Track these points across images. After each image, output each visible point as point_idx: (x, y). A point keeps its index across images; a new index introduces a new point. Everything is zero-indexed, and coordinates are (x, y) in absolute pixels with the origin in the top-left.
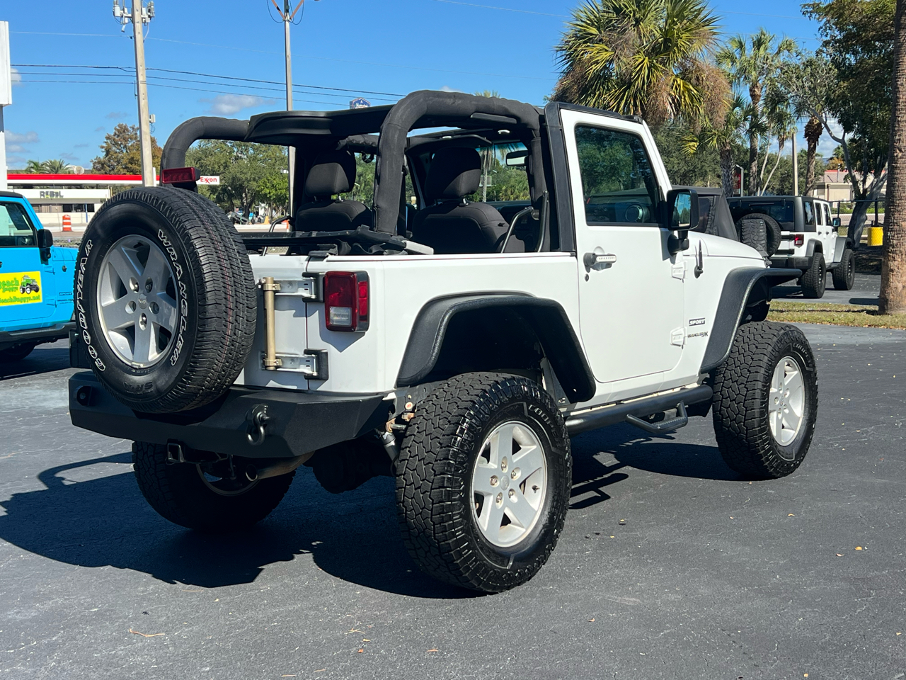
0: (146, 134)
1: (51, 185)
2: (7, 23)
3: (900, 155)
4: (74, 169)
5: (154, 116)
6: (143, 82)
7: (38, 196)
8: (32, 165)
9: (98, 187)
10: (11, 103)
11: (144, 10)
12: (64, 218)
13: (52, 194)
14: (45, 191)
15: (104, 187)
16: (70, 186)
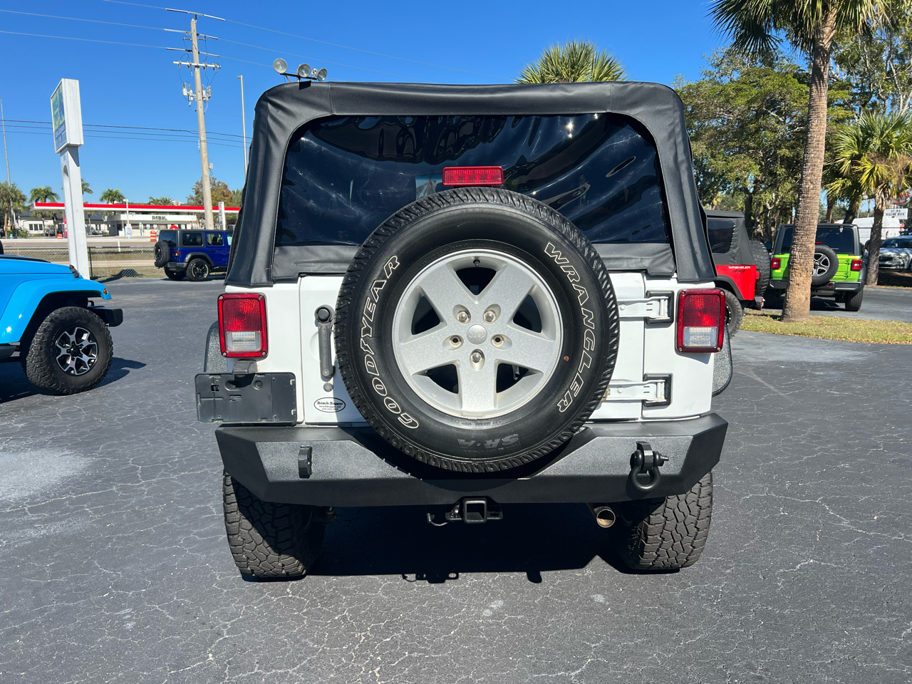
0: (206, 176)
1: (157, 213)
2: (78, 81)
3: (812, 186)
4: (174, 203)
5: (211, 164)
6: (204, 141)
7: (151, 219)
8: (152, 200)
9: (188, 214)
10: (82, 143)
11: (204, 92)
12: (151, 233)
13: (160, 218)
14: (155, 216)
15: (191, 214)
16: (171, 213)
